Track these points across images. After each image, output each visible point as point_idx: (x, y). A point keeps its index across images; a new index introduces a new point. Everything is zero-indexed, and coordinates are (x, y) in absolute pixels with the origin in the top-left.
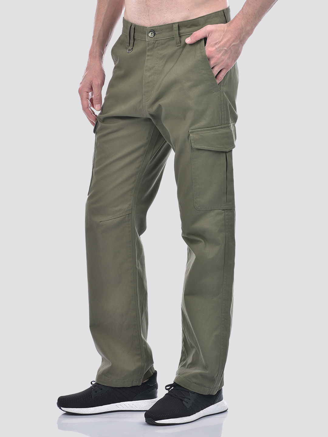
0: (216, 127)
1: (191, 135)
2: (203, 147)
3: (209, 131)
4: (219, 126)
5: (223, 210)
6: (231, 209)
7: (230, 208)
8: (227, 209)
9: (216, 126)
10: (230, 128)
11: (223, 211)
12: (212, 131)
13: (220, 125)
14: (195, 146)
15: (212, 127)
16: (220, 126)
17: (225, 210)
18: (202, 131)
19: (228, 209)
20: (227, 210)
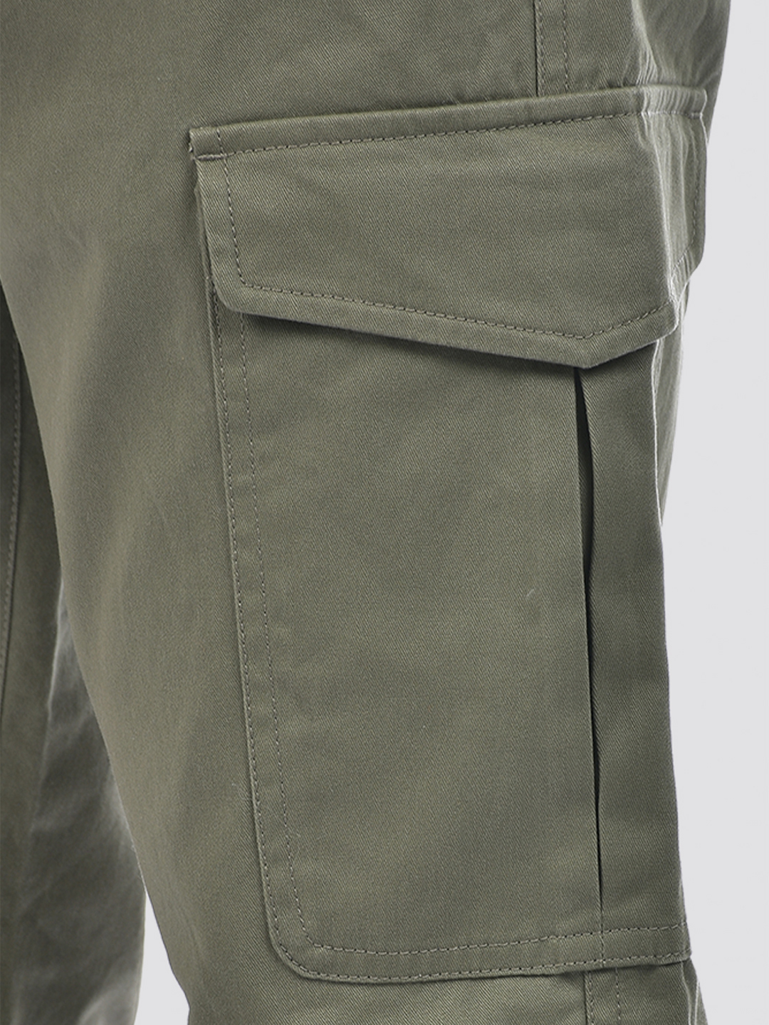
0: (471, 107)
1: (208, 178)
2: (327, 301)
3: (391, 145)
4: (509, 96)
5: (566, 976)
6: (651, 968)
7: (636, 960)
8: (604, 970)
9: (469, 91)
10: (625, 132)
11: (570, 993)
12: (434, 141)
13: (514, 87)
14: (247, 293)
15: (432, 104)
16: (518, 103)
17: (583, 973)
18: (317, 137)
19: (617, 962)
20: (603, 978)
